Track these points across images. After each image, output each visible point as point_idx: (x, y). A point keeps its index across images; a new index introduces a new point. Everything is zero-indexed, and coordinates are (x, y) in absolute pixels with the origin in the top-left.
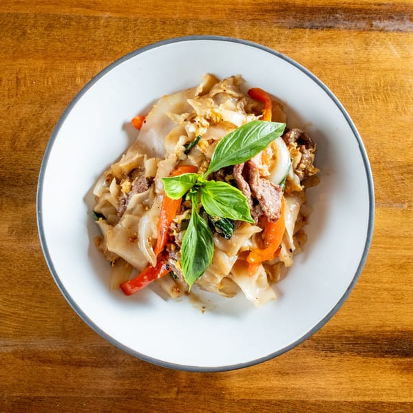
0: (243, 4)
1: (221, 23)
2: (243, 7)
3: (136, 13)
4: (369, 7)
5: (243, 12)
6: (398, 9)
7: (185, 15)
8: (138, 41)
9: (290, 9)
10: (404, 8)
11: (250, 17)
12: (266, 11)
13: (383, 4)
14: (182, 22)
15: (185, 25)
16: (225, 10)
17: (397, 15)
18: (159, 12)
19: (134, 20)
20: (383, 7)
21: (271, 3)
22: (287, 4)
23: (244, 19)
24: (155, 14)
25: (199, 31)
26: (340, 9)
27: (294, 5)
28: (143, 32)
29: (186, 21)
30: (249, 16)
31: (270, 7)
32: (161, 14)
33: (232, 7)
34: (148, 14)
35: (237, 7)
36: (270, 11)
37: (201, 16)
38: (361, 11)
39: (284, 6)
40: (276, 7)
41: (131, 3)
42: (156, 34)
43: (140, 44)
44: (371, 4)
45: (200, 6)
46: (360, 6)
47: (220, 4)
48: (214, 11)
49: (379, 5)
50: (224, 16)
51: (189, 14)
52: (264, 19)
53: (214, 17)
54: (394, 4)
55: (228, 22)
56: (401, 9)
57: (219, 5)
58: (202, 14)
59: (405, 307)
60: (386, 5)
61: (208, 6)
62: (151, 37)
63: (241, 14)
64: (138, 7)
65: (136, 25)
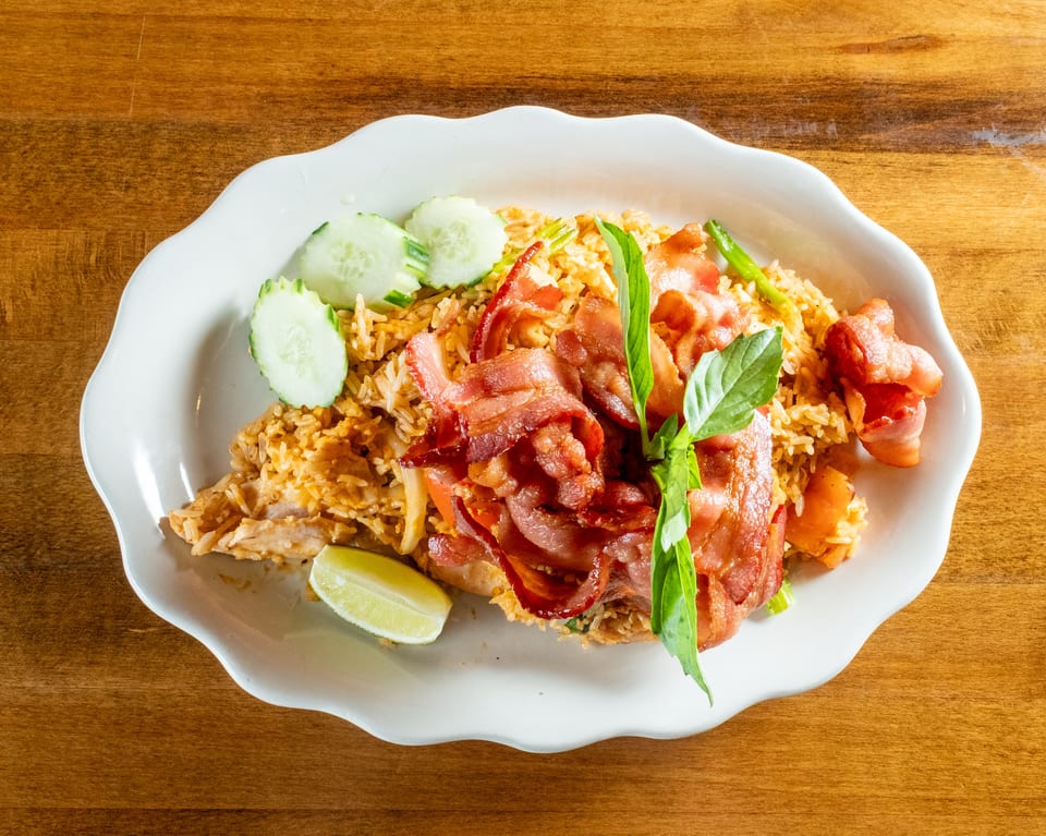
0: (293, 83)
1: (238, 131)
2: (293, 90)
3: (29, 108)
4: (601, 86)
5: (292, 103)
6: (672, 91)
7: (148, 111)
8: (32, 177)
9: (407, 92)
10: (688, 87)
11: (310, 115)
12: (348, 99)
13: (635, 78)
14: (143, 127)
15: (148, 137)
16: (248, 98)
17: (670, 105)
18: (87, 105)
19: (24, 127)
20: (635, 85)
21: (361, 80)
22: (400, 81)
23: (293, 120)
24: (74, 110)
25: (184, 150)
26: (530, 91)
27: (419, 84)
28: (47, 156)
29: (150, 126)
30: (307, 112)
31: (357, 89)
32: (90, 109)
33: (264, 90)
34: (59, 110)
35: (277, 91)
36: (357, 98)
37: (189, 114)
38: (580, 96)
39: (393, 86)
40: (374, 89)
41: (18, 84)
42: (76, 160)
43: (37, 184)
44: (606, 78)
45: (187, 88)
46: (580, 85)
47: (237, 84)
48: (219, 101)
49: (627, 80)
50: (246, 112)
51: (160, 110)
52: (343, 118)
53: (221, 118)
54: (662, 79)
55: (256, 128)
56: (680, 90)
57: (232, 86)
58: (189, 108)
59: (679, 821)
60: (642, 79)
61: (206, 89)
62: (65, 167)
63: (287, 108)
64: (35, 93)
65: (28, 138)
